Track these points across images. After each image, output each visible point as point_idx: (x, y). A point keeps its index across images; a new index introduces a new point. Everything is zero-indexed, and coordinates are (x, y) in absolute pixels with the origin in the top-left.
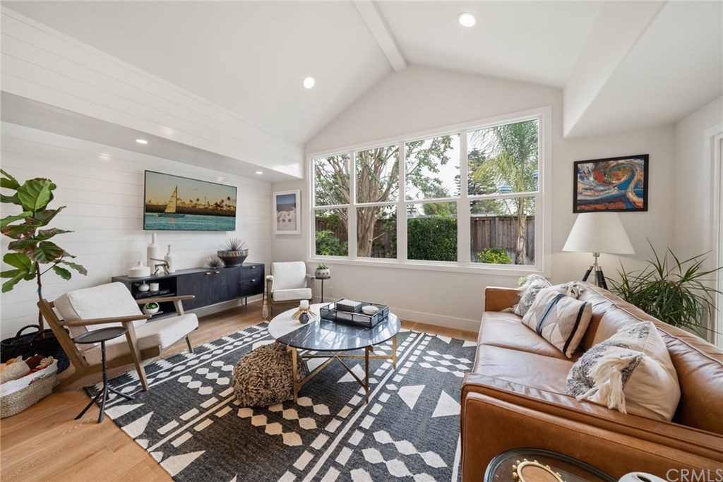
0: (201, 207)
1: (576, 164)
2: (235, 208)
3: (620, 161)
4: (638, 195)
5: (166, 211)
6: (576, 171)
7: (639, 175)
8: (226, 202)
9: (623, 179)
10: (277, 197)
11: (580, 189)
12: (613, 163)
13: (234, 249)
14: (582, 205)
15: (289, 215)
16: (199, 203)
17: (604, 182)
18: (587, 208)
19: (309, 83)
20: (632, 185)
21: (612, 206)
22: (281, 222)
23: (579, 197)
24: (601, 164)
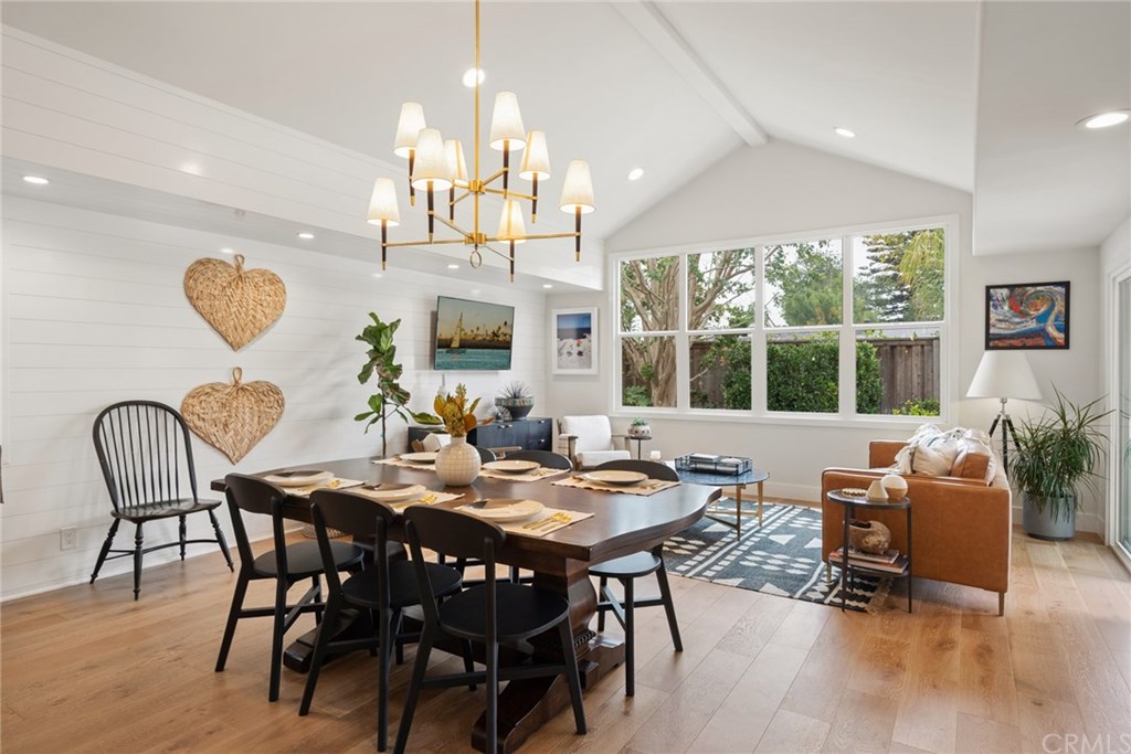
0: (480, 338)
1: (988, 288)
2: (511, 336)
3: (1039, 288)
4: (1059, 330)
5: (453, 345)
6: (989, 297)
7: (1060, 306)
8: (503, 330)
9: (1042, 310)
10: (558, 316)
11: (992, 321)
12: (1031, 290)
13: (515, 396)
14: (995, 339)
15: (578, 345)
16: (479, 332)
17: (1021, 312)
18: (1001, 344)
19: (636, 174)
20: (1052, 317)
21: (1029, 342)
22: (565, 355)
23: (992, 331)
24: (1017, 290)
